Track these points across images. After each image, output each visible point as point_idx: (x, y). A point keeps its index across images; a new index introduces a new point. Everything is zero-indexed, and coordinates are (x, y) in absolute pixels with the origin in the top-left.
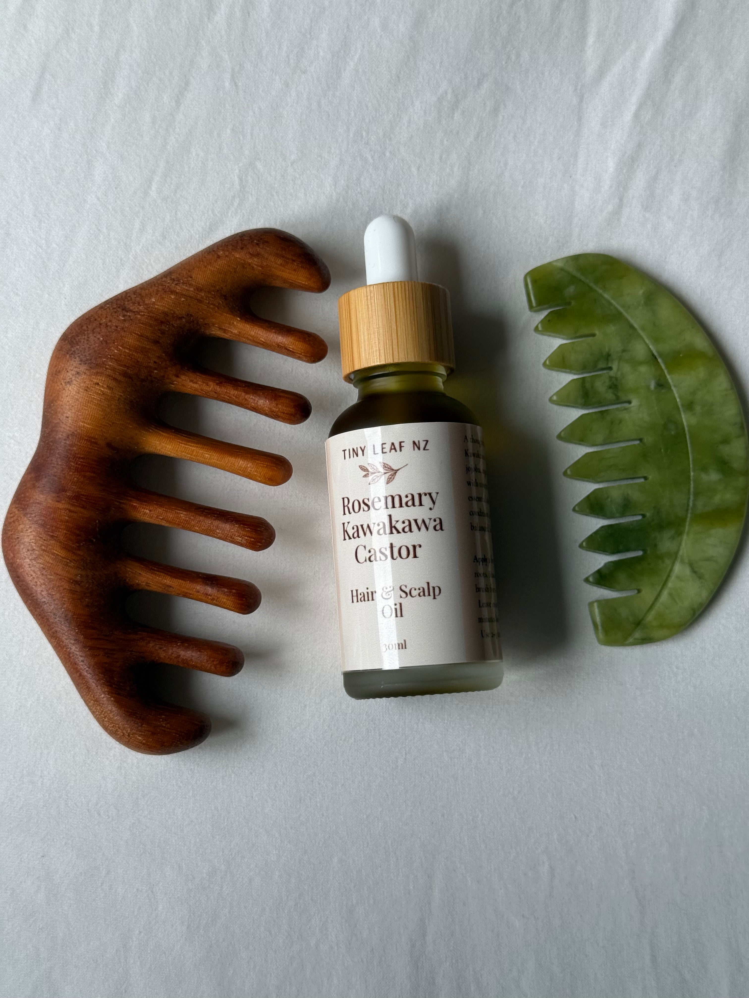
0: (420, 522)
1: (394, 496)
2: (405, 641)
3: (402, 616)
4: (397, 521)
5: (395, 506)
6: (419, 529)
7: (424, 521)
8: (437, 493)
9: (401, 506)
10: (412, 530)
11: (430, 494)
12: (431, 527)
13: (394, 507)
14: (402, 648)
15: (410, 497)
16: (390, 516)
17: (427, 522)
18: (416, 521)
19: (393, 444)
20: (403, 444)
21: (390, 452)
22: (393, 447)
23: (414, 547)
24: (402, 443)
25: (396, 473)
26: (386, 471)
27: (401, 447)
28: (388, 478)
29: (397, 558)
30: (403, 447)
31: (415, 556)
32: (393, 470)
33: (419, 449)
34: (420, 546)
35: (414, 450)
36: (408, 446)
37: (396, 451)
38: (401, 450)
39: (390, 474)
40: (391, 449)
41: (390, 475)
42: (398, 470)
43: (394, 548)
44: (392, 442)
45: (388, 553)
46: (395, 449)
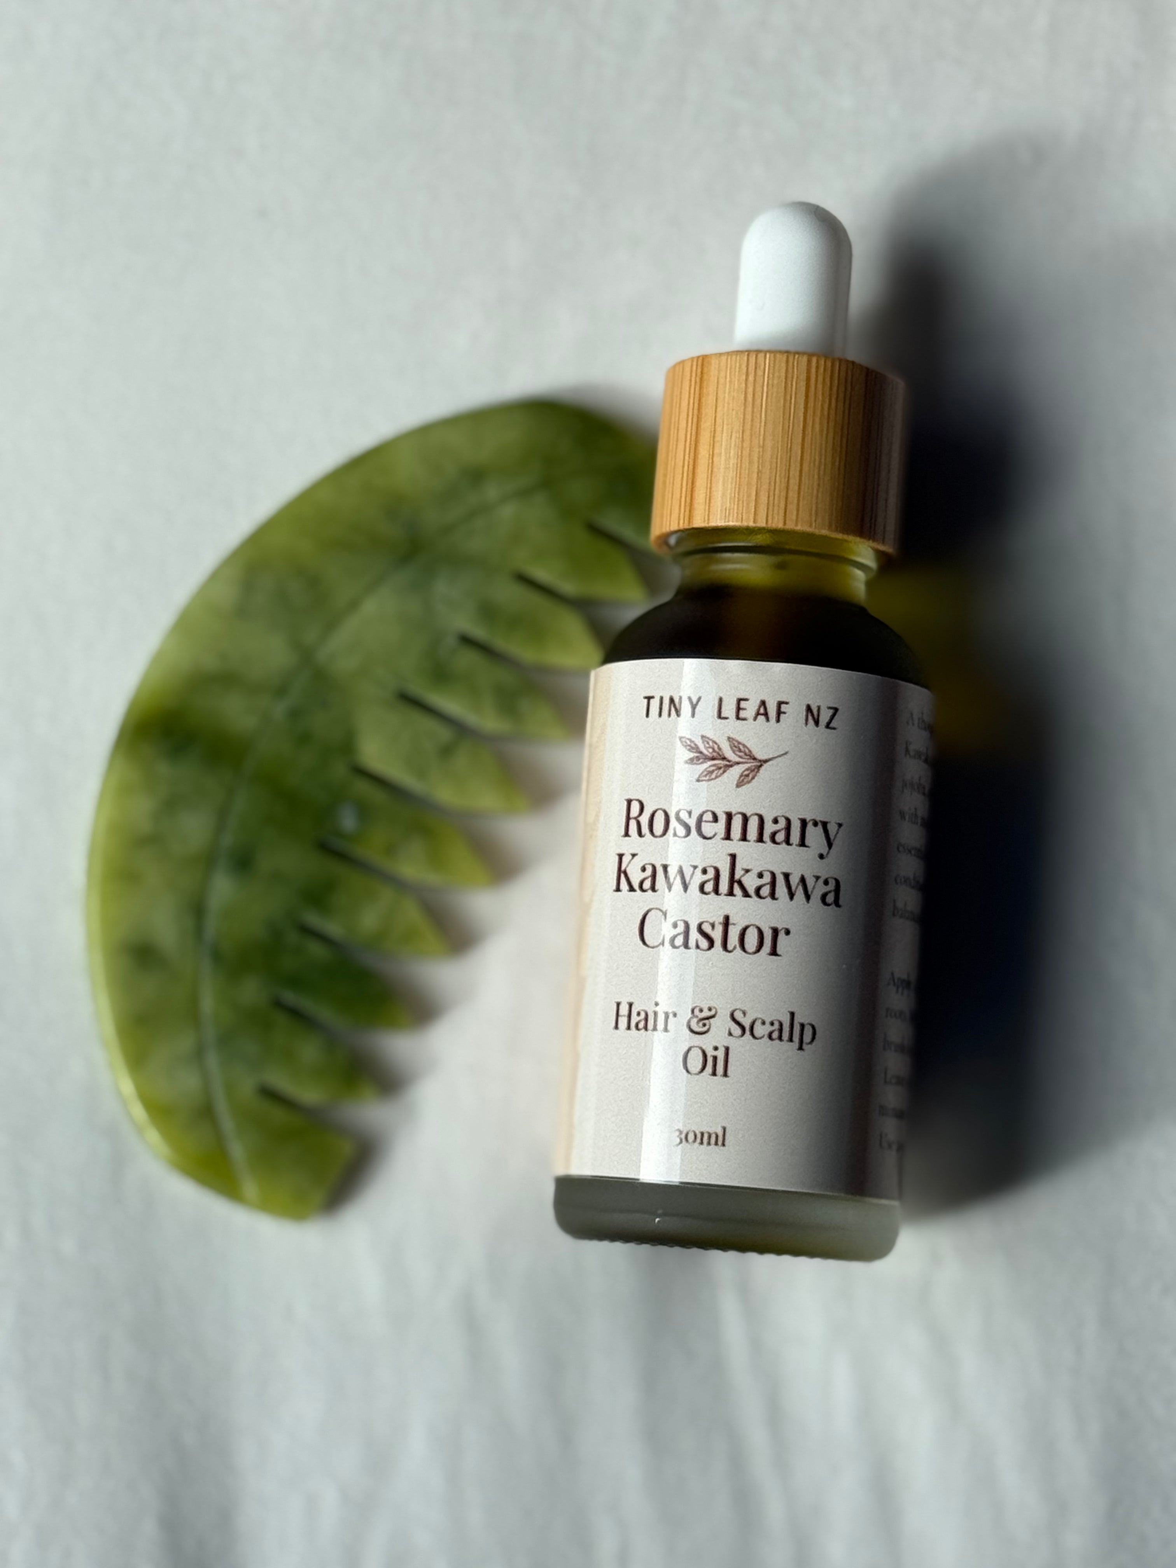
0: (794, 880)
1: (748, 815)
2: (724, 1129)
3: (725, 1074)
4: (747, 871)
5: (748, 838)
6: (792, 895)
7: (803, 880)
8: (840, 825)
9: (760, 839)
10: (777, 896)
11: (825, 825)
12: (816, 896)
13: (744, 838)
14: (716, 1144)
15: (782, 823)
16: (733, 857)
17: (810, 882)
18: (787, 876)
19: (763, 703)
20: (784, 708)
21: (755, 719)
22: (762, 711)
23: (775, 932)
24: (783, 706)
25: (761, 766)
26: (741, 760)
27: (779, 713)
28: (741, 776)
29: (735, 948)
30: (784, 713)
31: (774, 952)
32: (755, 759)
33: (817, 723)
34: (788, 932)
35: (806, 724)
36: (794, 713)
37: (768, 720)
38: (778, 720)
39: (749, 765)
40: (758, 714)
41: (747, 770)
42: (766, 761)
43: (731, 928)
44: (763, 698)
45: (717, 935)
46: (766, 714)
